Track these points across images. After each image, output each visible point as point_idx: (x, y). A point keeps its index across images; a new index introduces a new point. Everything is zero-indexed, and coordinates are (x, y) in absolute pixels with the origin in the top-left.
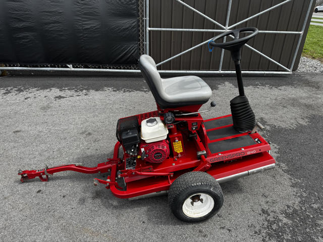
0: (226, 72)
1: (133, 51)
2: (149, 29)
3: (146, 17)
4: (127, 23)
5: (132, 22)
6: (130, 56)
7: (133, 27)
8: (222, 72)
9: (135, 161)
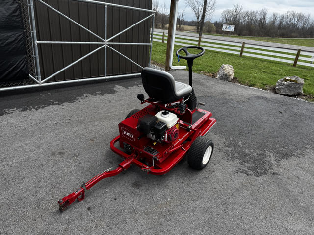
0: (111, 77)
1: (22, 65)
2: (38, 42)
3: (32, 30)
4: (12, 36)
5: (17, 34)
6: (20, 70)
7: (20, 41)
8: (107, 77)
9: (152, 148)
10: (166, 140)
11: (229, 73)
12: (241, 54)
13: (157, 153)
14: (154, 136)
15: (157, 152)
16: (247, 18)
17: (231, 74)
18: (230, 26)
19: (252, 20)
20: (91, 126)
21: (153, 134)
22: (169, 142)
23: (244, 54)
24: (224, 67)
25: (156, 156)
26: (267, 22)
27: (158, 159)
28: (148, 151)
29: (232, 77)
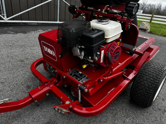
9: (80, 73)
10: (102, 61)
11: (147, 27)
12: (151, 21)
13: (87, 80)
14: (83, 54)
15: (87, 78)
16: (149, 7)
17: (148, 28)
18: (140, 10)
19: (152, 9)
20: (29, 49)
21: (81, 50)
22: (105, 66)
23: (153, 22)
24: (143, 23)
25: (84, 84)
26: (161, 10)
27: (86, 90)
28: (75, 75)
29: (149, 31)
